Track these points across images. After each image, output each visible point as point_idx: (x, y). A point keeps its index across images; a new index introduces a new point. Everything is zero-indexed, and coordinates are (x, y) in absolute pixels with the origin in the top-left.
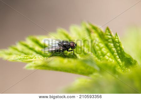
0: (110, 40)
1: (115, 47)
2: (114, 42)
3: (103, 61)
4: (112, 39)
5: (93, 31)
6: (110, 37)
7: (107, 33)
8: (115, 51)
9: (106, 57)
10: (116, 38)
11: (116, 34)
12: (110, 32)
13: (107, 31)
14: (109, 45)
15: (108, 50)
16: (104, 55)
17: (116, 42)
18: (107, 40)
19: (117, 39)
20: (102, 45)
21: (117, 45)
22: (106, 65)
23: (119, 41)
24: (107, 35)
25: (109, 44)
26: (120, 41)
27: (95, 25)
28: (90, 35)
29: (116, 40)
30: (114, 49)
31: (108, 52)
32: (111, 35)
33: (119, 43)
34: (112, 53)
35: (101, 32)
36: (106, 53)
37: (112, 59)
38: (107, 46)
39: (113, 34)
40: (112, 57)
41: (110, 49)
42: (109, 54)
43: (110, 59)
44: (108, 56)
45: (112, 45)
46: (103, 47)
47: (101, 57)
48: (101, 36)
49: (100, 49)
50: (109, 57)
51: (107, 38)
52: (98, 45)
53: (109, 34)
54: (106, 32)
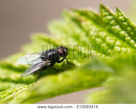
0: (113, 22)
1: (123, 28)
2: (118, 22)
3: (114, 56)
4: (114, 19)
5: (83, 18)
6: (110, 17)
7: (104, 13)
8: (126, 35)
9: (117, 48)
10: (119, 16)
11: (118, 10)
12: (107, 11)
13: (103, 10)
14: (114, 30)
15: (114, 38)
16: (112, 47)
17: (122, 21)
18: (108, 24)
19: (121, 16)
20: (103, 34)
21: (125, 25)
22: (120, 60)
23: (124, 18)
24: (105, 16)
25: (113, 28)
26: (126, 18)
27: (83, 9)
28: (81, 27)
29: (121, 18)
30: (123, 33)
31: (116, 40)
32: (110, 14)
33: (126, 20)
34: (123, 39)
35: (95, 15)
36: (114, 43)
37: (125, 47)
38: (111, 32)
39: (113, 12)
40: (125, 44)
41: (117, 35)
42: (119, 43)
43: (124, 49)
44: (118, 46)
45: (117, 27)
46: (106, 36)
47: (110, 51)
48: (97, 20)
49: (104, 40)
50: (121, 46)
51: (107, 21)
52: (98, 37)
53: (107, 13)
54: (101, 13)
